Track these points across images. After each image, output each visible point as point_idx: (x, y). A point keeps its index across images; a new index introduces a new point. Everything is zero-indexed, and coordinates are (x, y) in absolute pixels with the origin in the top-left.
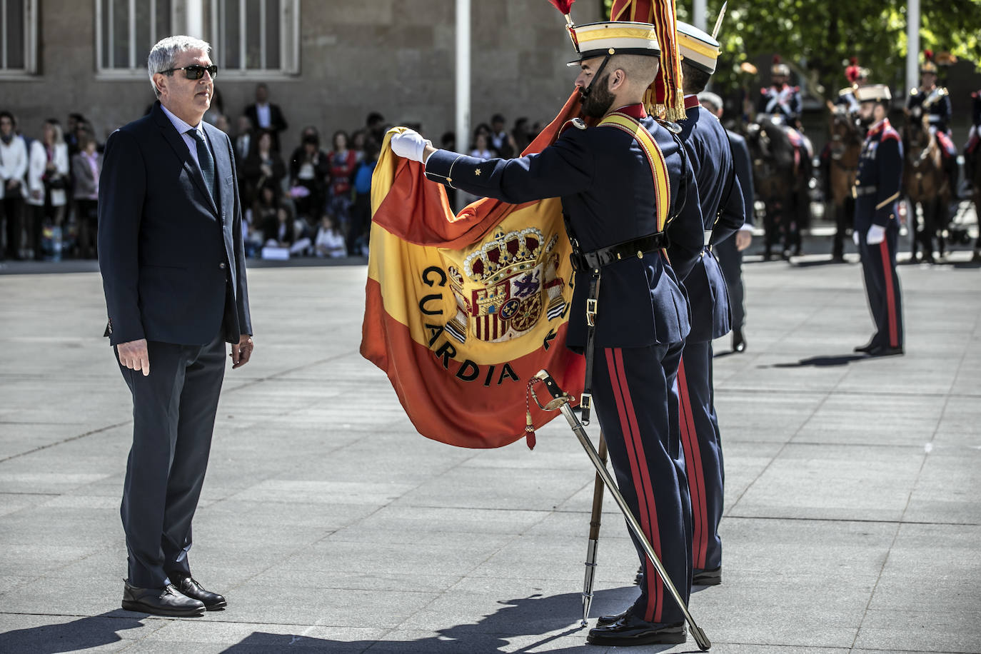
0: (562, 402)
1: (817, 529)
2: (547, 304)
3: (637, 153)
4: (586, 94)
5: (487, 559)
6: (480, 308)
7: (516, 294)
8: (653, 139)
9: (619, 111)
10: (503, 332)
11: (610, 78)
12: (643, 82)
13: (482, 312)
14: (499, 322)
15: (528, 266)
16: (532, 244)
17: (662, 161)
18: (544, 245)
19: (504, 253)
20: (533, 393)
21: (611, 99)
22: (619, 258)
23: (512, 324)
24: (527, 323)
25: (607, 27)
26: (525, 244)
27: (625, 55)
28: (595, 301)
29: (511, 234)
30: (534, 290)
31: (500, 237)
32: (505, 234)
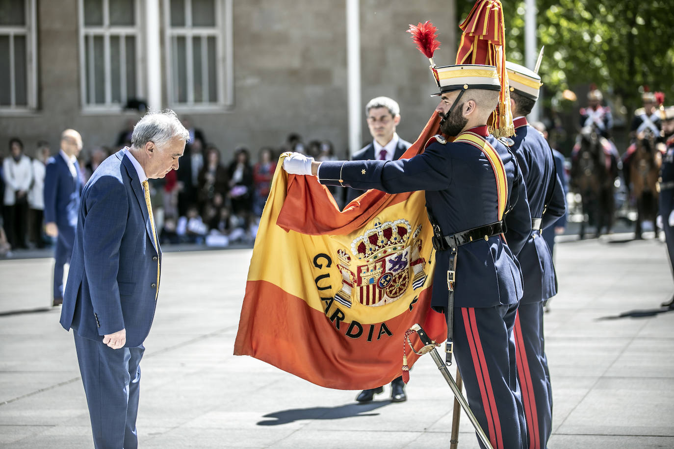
0: (431, 348)
1: (623, 443)
2: (413, 277)
3: (484, 162)
4: (445, 118)
6: (363, 280)
7: (390, 270)
8: (496, 152)
9: (471, 130)
10: (380, 299)
11: (464, 106)
12: (489, 110)
13: (364, 283)
14: (377, 291)
15: (399, 248)
16: (402, 231)
17: (502, 167)
18: (410, 233)
19: (381, 238)
20: (409, 341)
21: (465, 122)
22: (471, 240)
23: (387, 293)
24: (398, 292)
25: (462, 68)
26: (397, 231)
27: (475, 90)
28: (454, 272)
29: (386, 224)
30: (403, 266)
31: (378, 226)
32: (382, 223)
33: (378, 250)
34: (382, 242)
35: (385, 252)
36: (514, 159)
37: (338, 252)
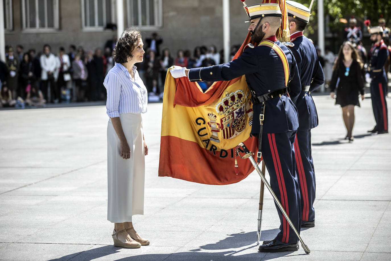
2: (248, 119)
3: (275, 55)
4: (253, 33)
5: (223, 218)
7: (236, 117)
8: (281, 49)
9: (267, 39)
10: (233, 134)
11: (263, 26)
12: (276, 27)
13: (224, 126)
14: (231, 130)
15: (240, 105)
16: (240, 96)
17: (285, 57)
18: (244, 96)
19: (230, 101)
20: (238, 152)
22: (272, 97)
23: (236, 130)
24: (242, 128)
25: (261, 6)
26: (237, 96)
27: (268, 17)
28: (263, 115)
29: (232, 93)
30: (242, 114)
31: (228, 95)
32: (230, 94)
33: (229, 108)
34: (231, 103)
35: (233, 108)
36: (291, 52)
37: (209, 115)
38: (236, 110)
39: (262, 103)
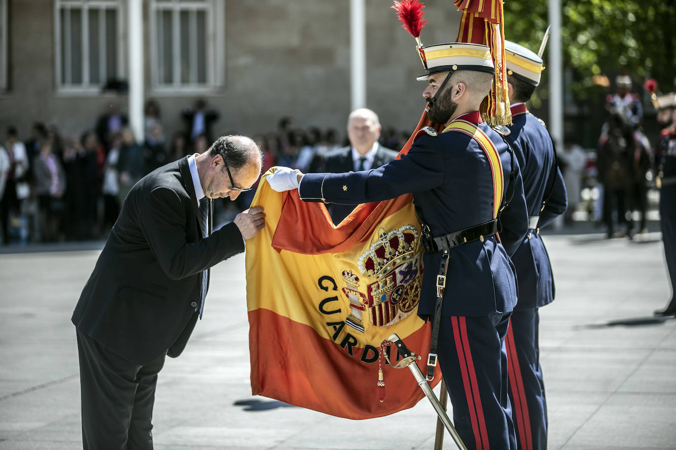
3: (480, 153)
4: (432, 103)
6: (374, 299)
7: (401, 282)
8: (491, 141)
9: (460, 118)
10: (394, 315)
12: (481, 94)
14: (390, 307)
15: (408, 257)
17: (497, 157)
18: (418, 238)
19: (388, 249)
22: (466, 241)
23: (400, 307)
24: (411, 304)
25: (451, 47)
26: (404, 239)
27: (465, 71)
28: (444, 277)
29: (392, 233)
30: (414, 276)
31: (383, 237)
32: (387, 234)
33: (386, 263)
34: (390, 253)
35: (394, 263)
37: (343, 273)
38: (400, 268)
39: (442, 251)
